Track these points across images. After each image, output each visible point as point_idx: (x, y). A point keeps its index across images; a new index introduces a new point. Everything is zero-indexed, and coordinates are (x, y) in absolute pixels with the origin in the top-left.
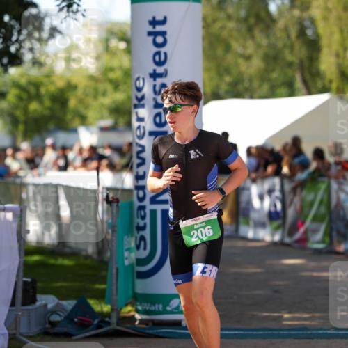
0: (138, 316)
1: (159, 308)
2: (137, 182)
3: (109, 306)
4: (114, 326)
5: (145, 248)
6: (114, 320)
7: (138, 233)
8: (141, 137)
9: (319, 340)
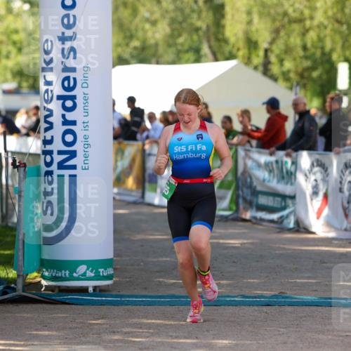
0: (44, 283)
1: (65, 274)
2: (45, 147)
3: (15, 272)
4: (20, 292)
5: (52, 214)
6: (20, 286)
7: (45, 198)
8: (49, 101)
9: (226, 307)
